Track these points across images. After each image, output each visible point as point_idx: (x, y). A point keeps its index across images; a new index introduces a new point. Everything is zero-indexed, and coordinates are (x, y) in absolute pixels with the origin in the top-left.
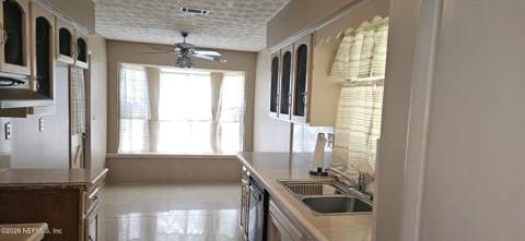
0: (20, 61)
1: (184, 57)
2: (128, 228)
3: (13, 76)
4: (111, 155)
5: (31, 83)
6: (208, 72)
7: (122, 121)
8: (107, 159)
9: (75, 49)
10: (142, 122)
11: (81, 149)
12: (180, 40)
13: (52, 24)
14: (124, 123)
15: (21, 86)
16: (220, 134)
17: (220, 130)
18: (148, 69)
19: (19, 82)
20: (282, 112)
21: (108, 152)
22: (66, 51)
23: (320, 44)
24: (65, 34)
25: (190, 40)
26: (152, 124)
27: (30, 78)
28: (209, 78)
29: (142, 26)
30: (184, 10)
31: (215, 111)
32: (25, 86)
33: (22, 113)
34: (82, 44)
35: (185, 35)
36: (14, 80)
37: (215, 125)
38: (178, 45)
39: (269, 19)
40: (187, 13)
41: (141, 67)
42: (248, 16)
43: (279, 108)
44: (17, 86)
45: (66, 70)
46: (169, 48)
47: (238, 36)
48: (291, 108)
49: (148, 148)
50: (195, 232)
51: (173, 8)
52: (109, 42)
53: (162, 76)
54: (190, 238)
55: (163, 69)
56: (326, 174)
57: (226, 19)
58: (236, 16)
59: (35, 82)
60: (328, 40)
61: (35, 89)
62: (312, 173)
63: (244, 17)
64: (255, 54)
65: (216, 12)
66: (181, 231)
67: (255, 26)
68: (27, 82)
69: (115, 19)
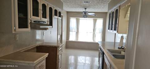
0: (46, 18)
1: (85, 15)
2: (71, 60)
3: (44, 21)
4: (67, 41)
5: (48, 23)
6: (92, 19)
7: (70, 32)
8: (66, 42)
9: (58, 14)
10: (75, 32)
11: (60, 39)
12: (84, 10)
13: (53, 9)
14: (71, 33)
15: (46, 23)
16: (95, 36)
17: (95, 35)
18: (77, 19)
19: (45, 22)
20: (111, 30)
21: (67, 40)
22: (56, 15)
23: (122, 9)
24: (56, 11)
25: (87, 10)
26: (77, 33)
27: (48, 21)
28: (93, 21)
29: (75, 7)
30: (84, 2)
31: (94, 30)
32: (47, 23)
33: (46, 29)
34: (60, 13)
35: (86, 9)
36: (44, 22)
37: (94, 34)
38: (84, 12)
39: (108, 2)
40: (85, 3)
41: (75, 18)
42: (102, 2)
43: (110, 28)
44: (45, 23)
45: (57, 19)
46: (82, 13)
47: (100, 8)
48: (113, 29)
49: (76, 39)
50: (88, 63)
51: (81, 2)
52: (68, 12)
53: (80, 20)
54: (86, 64)
55: (81, 18)
56: (123, 49)
57: (96, 3)
58: (99, 2)
59: (49, 22)
60: (124, 7)
61: (49, 24)
62: (119, 48)
63: (101, 2)
64: (106, 13)
65: (93, 2)
66: (84, 62)
67: (105, 5)
68: (47, 22)
69: (68, 6)
